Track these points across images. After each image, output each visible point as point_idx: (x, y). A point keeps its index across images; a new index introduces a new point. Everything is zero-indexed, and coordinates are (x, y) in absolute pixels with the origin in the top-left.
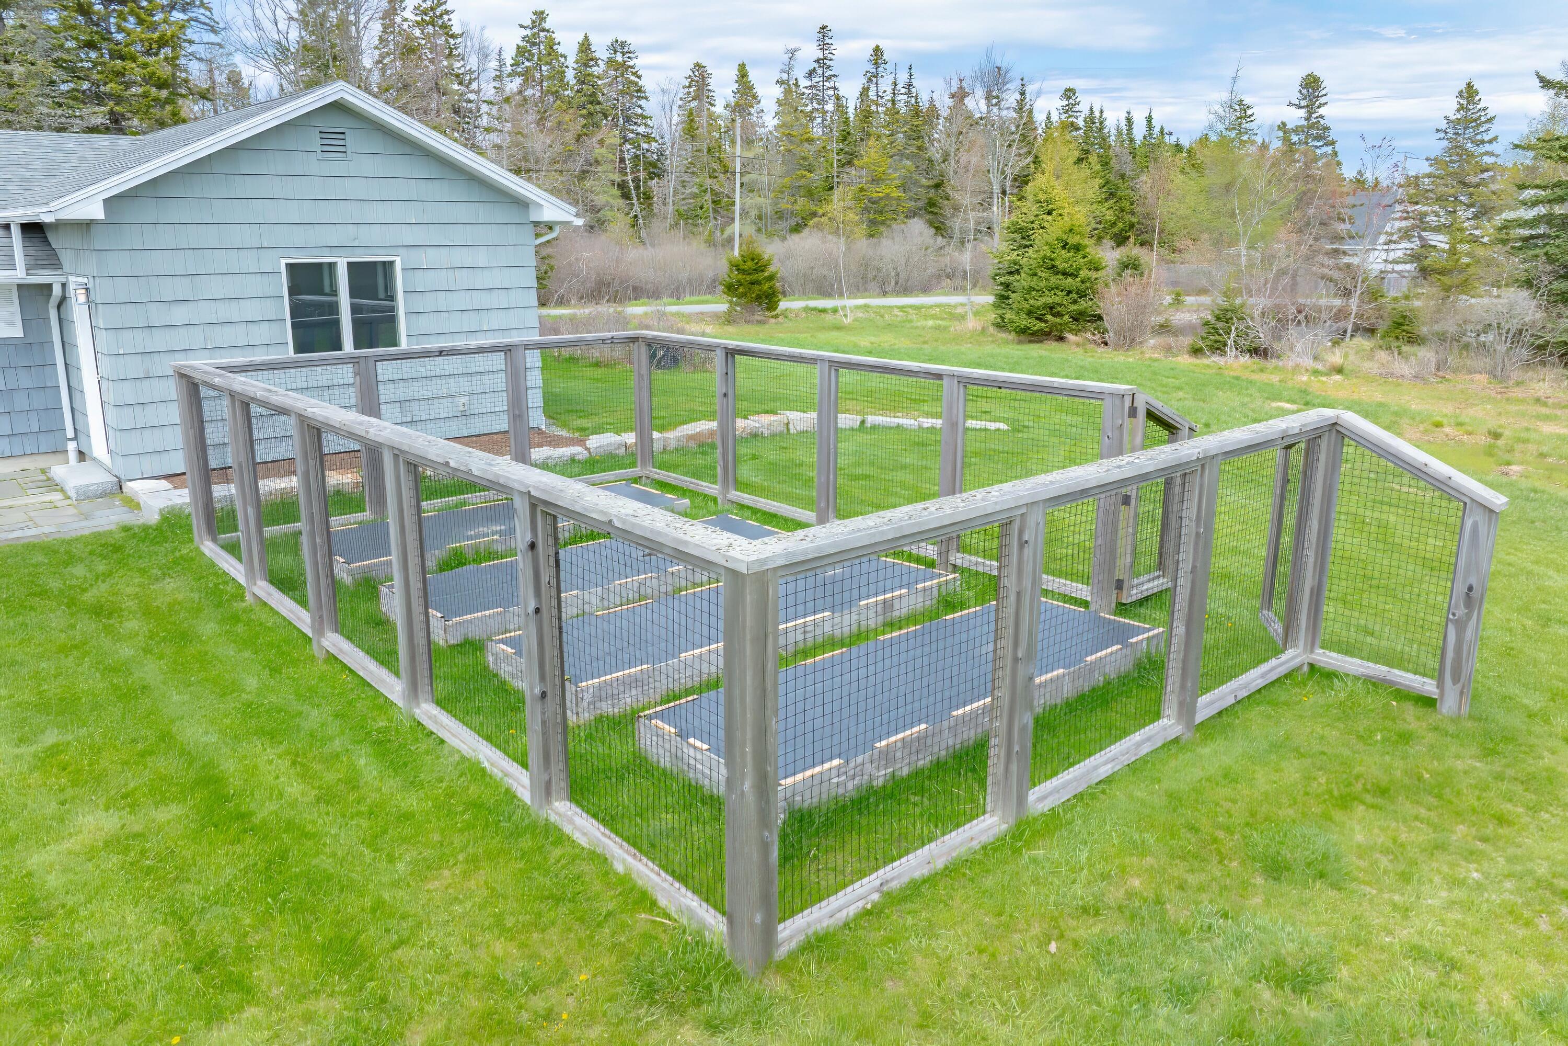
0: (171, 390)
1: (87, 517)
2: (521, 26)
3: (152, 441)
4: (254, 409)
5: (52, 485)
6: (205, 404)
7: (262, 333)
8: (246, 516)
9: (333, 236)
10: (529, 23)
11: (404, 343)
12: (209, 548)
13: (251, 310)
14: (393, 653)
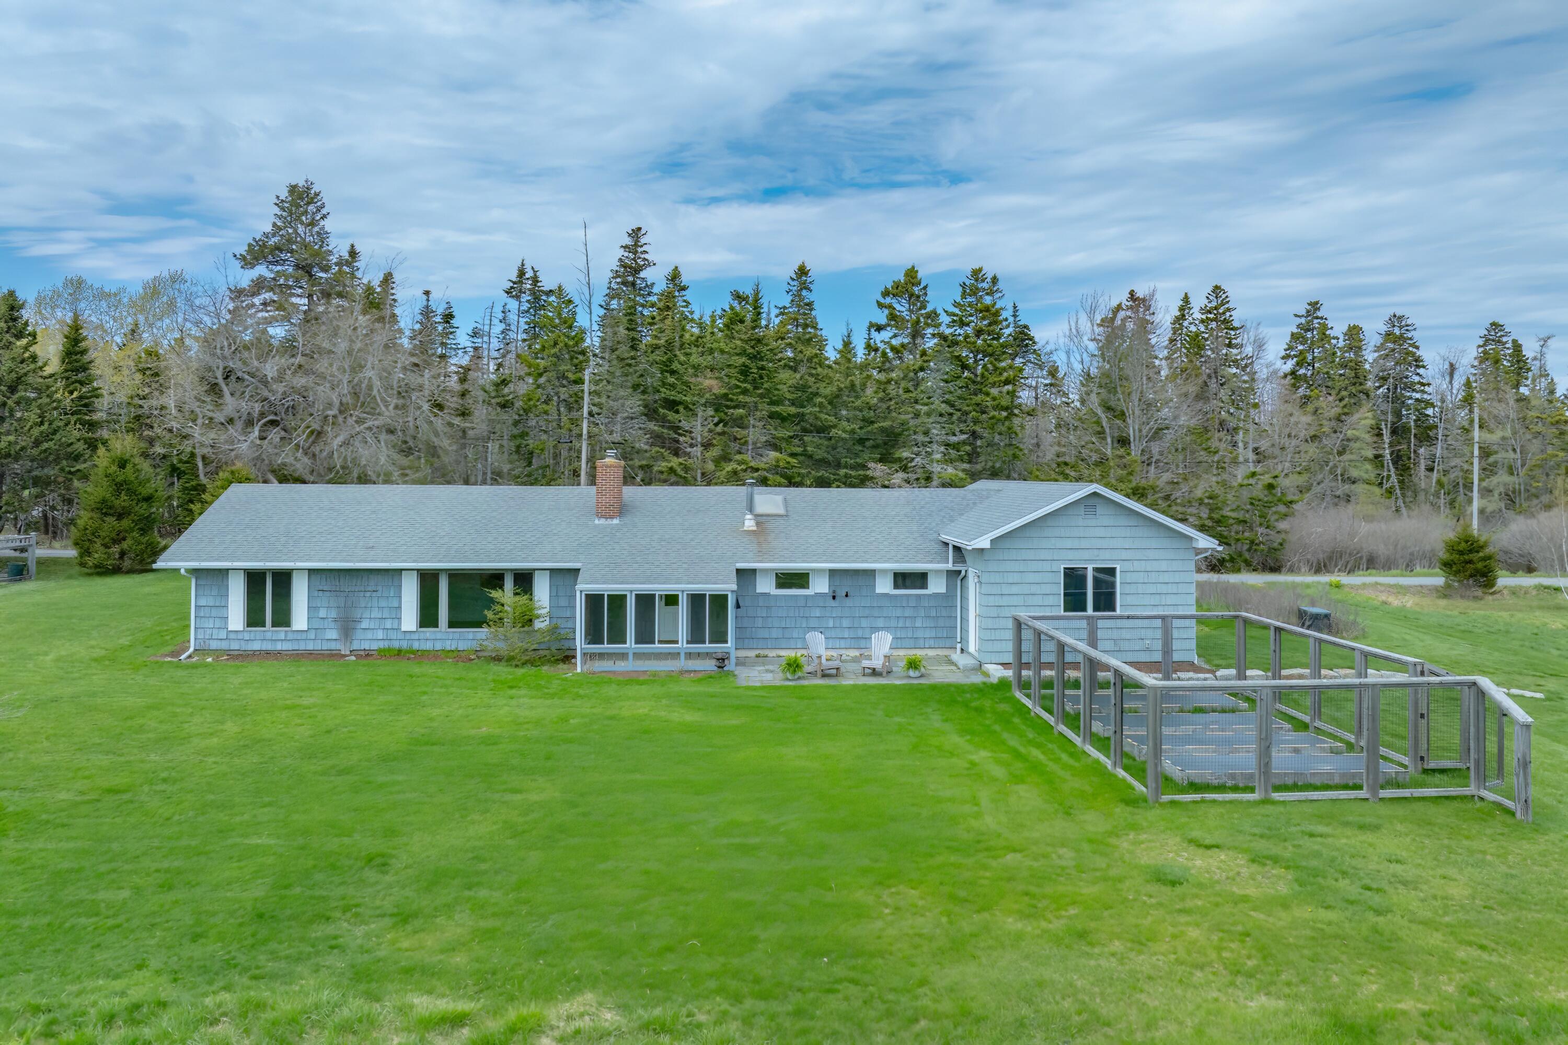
0: (1010, 624)
1: (968, 677)
2: (1296, 316)
3: (998, 646)
4: (1043, 637)
5: (951, 663)
6: (1023, 631)
7: (1051, 600)
8: (1035, 684)
9: (1086, 555)
10: (1304, 312)
11: (1118, 611)
12: (1018, 695)
13: (1046, 589)
14: (1079, 728)
